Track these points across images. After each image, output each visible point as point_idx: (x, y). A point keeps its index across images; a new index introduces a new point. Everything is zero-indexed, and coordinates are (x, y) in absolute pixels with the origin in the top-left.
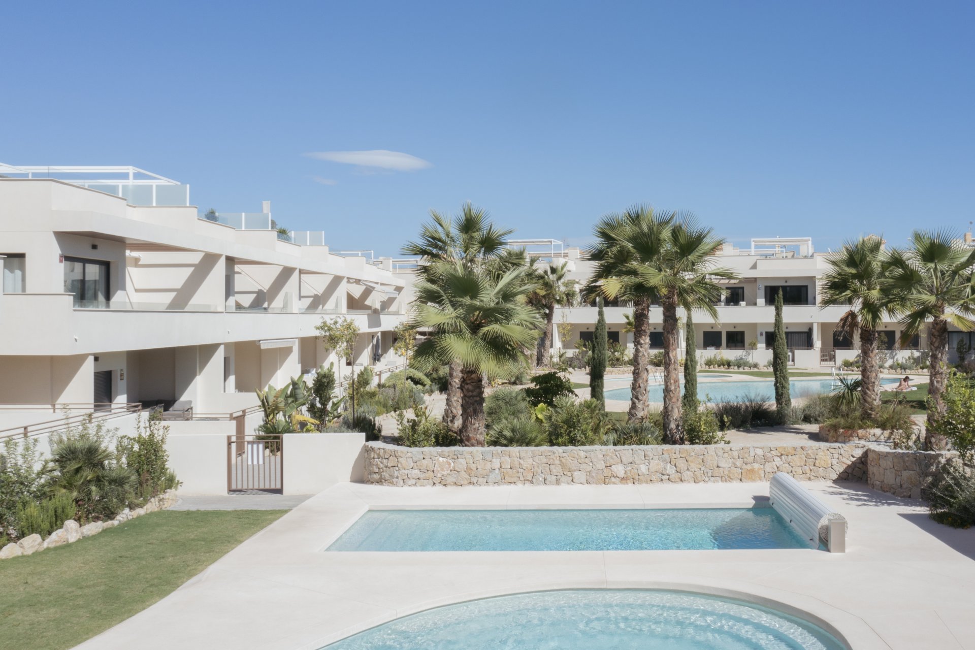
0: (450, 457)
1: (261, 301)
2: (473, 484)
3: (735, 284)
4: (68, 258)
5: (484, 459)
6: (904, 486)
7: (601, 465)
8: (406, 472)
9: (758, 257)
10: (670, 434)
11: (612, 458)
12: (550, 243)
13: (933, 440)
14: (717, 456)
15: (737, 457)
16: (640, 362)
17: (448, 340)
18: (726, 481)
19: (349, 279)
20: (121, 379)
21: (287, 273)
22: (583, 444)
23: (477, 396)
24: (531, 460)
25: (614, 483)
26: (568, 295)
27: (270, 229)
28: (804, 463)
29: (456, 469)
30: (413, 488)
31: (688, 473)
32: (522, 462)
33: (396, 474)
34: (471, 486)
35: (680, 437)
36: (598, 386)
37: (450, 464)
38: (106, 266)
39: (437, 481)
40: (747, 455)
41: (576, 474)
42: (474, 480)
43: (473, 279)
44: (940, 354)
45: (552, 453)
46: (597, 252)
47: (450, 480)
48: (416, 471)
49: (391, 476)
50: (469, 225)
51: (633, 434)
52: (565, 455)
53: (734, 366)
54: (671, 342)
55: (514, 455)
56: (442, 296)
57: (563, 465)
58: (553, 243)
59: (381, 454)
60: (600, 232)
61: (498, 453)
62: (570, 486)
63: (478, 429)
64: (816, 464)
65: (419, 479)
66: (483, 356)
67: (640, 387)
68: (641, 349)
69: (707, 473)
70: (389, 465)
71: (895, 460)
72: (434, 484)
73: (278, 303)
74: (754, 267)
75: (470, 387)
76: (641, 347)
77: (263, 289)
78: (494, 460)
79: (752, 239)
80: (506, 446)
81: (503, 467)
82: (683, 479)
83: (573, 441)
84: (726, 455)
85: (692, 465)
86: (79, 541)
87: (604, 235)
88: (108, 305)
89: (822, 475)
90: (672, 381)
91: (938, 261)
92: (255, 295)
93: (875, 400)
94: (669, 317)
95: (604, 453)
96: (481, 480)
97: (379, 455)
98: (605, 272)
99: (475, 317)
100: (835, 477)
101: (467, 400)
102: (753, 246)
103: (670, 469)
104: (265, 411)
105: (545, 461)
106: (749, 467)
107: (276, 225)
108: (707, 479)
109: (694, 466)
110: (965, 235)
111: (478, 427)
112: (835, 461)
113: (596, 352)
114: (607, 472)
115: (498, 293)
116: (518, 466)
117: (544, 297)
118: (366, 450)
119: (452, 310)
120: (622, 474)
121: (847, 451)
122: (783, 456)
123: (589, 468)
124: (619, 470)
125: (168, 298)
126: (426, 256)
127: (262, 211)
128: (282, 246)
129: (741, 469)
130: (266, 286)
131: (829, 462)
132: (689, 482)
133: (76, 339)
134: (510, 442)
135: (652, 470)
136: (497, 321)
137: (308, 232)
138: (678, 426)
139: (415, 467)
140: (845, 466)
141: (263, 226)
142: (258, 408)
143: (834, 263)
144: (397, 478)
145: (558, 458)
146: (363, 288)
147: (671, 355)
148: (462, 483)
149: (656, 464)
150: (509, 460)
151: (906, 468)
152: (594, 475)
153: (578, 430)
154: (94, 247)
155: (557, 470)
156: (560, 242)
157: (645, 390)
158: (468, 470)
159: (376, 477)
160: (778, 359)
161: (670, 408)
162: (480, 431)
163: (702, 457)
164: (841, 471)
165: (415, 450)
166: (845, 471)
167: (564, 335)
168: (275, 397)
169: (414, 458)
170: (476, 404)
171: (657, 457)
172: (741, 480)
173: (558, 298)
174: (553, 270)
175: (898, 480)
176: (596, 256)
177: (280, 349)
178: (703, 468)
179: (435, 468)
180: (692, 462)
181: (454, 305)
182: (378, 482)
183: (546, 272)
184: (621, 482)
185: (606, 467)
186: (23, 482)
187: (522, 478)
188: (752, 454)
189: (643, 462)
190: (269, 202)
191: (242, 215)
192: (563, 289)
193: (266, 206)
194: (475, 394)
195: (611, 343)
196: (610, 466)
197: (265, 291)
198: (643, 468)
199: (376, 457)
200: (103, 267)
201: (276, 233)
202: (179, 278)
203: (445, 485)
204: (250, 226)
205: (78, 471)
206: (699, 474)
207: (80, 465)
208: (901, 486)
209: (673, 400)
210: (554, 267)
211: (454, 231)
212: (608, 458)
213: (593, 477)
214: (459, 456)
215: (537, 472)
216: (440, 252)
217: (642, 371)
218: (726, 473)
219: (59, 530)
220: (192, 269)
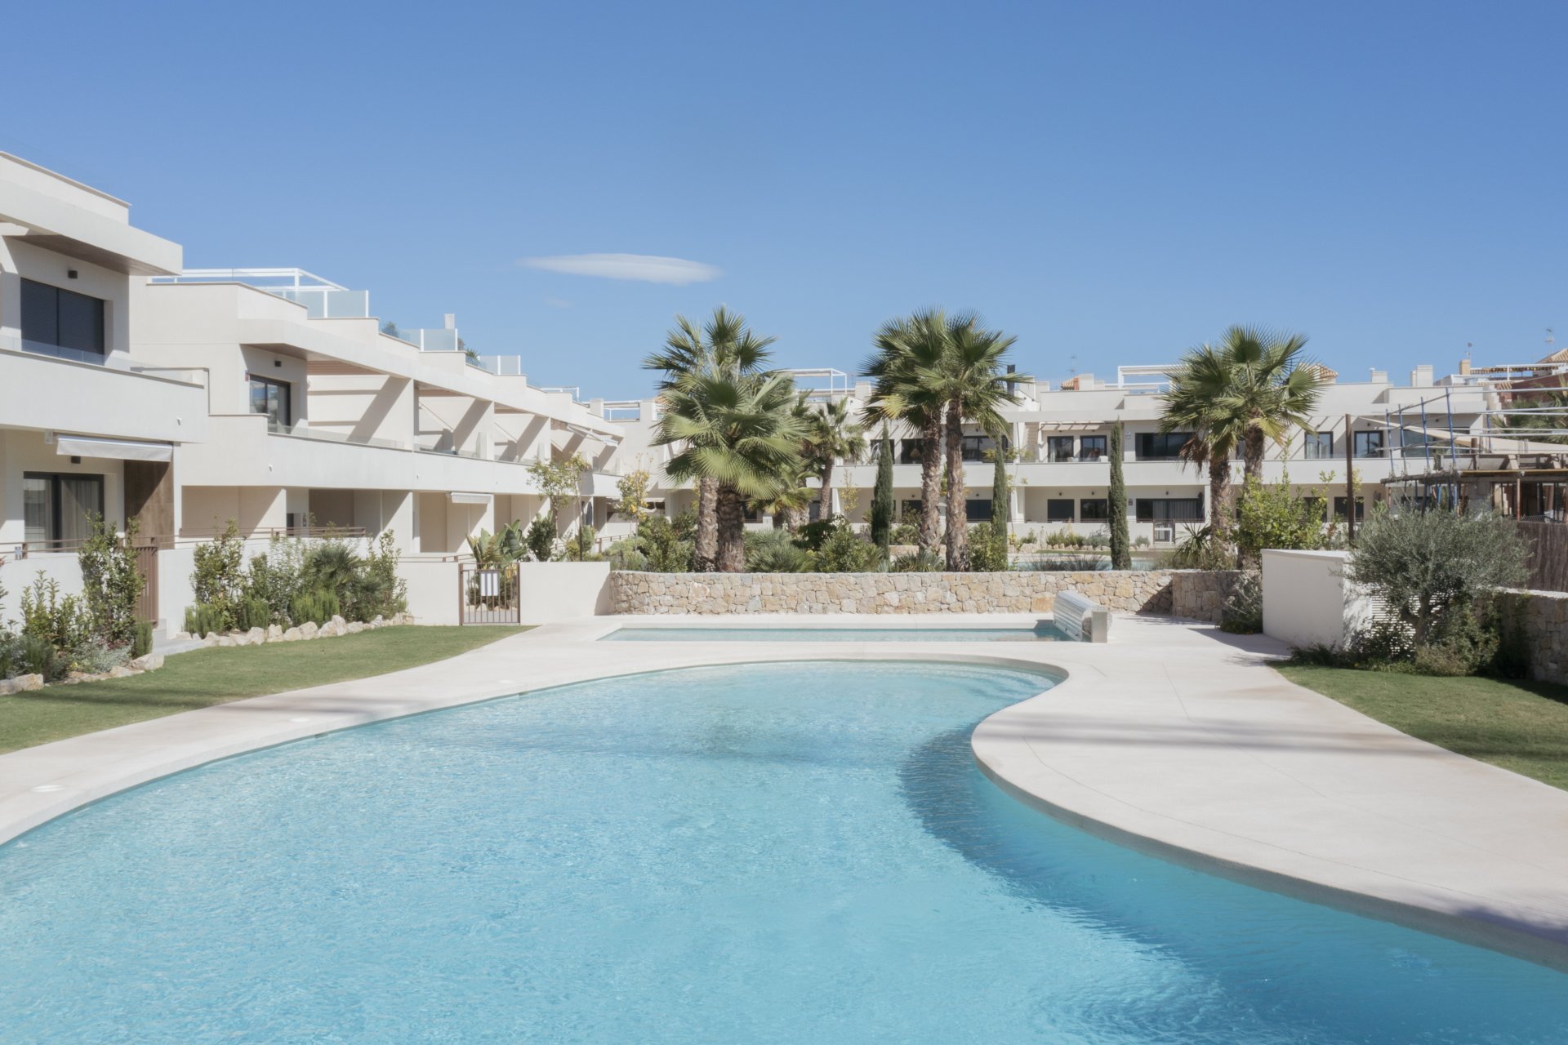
0: (706, 582)
1: (448, 443)
2: (732, 612)
3: (1093, 431)
4: (253, 377)
5: (743, 585)
6: (1205, 609)
7: (873, 592)
8: (658, 598)
9: (1127, 393)
10: (954, 563)
11: (885, 584)
12: (828, 375)
13: (1244, 562)
14: (1003, 583)
15: (1026, 585)
16: (930, 498)
17: (703, 454)
18: (1013, 611)
19: (553, 420)
20: (305, 526)
21: (480, 406)
22: (854, 571)
23: (734, 519)
24: (795, 585)
25: (887, 612)
26: (851, 444)
27: (456, 350)
28: (1102, 592)
29: (713, 595)
30: (665, 616)
31: (971, 602)
32: (784, 588)
33: (647, 600)
34: (729, 615)
35: (965, 567)
36: (882, 536)
37: (705, 590)
38: (286, 386)
39: (691, 608)
40: (1037, 583)
41: (844, 602)
42: (733, 607)
43: (730, 384)
44: (1253, 466)
45: (818, 579)
46: (877, 365)
47: (706, 607)
48: (668, 598)
49: (641, 603)
50: (722, 334)
51: (910, 562)
52: (832, 580)
53: (1088, 545)
54: (955, 459)
55: (776, 580)
56: (696, 405)
57: (830, 592)
58: (833, 375)
59: (630, 580)
60: (881, 341)
61: (758, 578)
62: (838, 615)
63: (736, 557)
64: (1116, 594)
65: (672, 606)
66: (742, 471)
67: (929, 528)
68: (930, 483)
69: (992, 602)
70: (640, 591)
71: (1196, 580)
72: (689, 611)
73: (468, 446)
74: (1121, 406)
75: (726, 509)
76: (931, 480)
77: (449, 429)
78: (754, 586)
79: (1119, 367)
80: (767, 572)
81: (764, 593)
82: (964, 608)
83: (842, 568)
84: (1013, 582)
85: (975, 593)
86: (345, 635)
87: (887, 345)
88: (289, 431)
89: (1123, 605)
90: (956, 504)
91: (1251, 361)
92: (440, 436)
93: (1227, 550)
94: (951, 430)
95: (875, 579)
96: (739, 607)
97: (627, 581)
98: (885, 390)
99: (733, 430)
100: (1138, 608)
101: (724, 523)
102: (1121, 378)
103: (950, 598)
104: (478, 561)
105: (810, 587)
106: (1039, 596)
107: (464, 345)
108: (991, 609)
109: (977, 594)
110: (1461, 364)
111: (736, 552)
112: (1138, 591)
113: (879, 494)
114: (879, 600)
115: (758, 404)
116: (780, 593)
117: (818, 446)
118: (613, 578)
119: (707, 422)
120: (896, 602)
121: (1153, 579)
122: (1078, 585)
123: (859, 596)
124: (893, 598)
125: (349, 430)
126: (671, 371)
127: (444, 327)
128: (471, 372)
129: (1031, 598)
130: (452, 425)
131: (1132, 591)
132: (972, 612)
133: (270, 468)
134: (773, 567)
135: (930, 598)
136: (757, 433)
137: (499, 357)
138: (962, 555)
139: (668, 593)
140: (1149, 596)
141: (447, 346)
142: (469, 557)
143: (1176, 379)
144: (648, 605)
145: (825, 584)
146: (570, 435)
147: (954, 474)
148: (719, 610)
149: (934, 592)
150: (771, 586)
151: (1207, 589)
152: (865, 603)
153: (848, 556)
154: (278, 364)
155: (823, 597)
156: (842, 374)
157: (936, 533)
158: (726, 597)
159: (625, 605)
160: (1115, 507)
161: (953, 534)
162: (738, 559)
163: (986, 584)
164: (1145, 602)
165: (668, 575)
166: (1149, 602)
167: (848, 501)
168: (490, 543)
169: (667, 583)
170: (733, 529)
171: (936, 584)
172: (1030, 611)
173: (838, 448)
174: (832, 409)
175: (1199, 602)
176: (877, 369)
177: (471, 506)
178: (987, 597)
179: (690, 595)
180: (975, 590)
181: (710, 417)
182: (626, 612)
183: (821, 412)
184: (895, 612)
185: (879, 594)
186: (288, 580)
187: (785, 606)
188: (1043, 582)
189: (919, 589)
190: (453, 315)
191: (420, 332)
192: (845, 436)
193: (450, 321)
194: (732, 516)
195: (915, 514)
196: (883, 594)
197: (452, 431)
198: (920, 596)
199: (624, 583)
200: (283, 390)
201: (464, 355)
202: (357, 407)
203: (700, 613)
204: (431, 347)
205: (332, 575)
206: (982, 603)
207: (334, 569)
208: (1202, 608)
209: (957, 526)
210: (833, 404)
211: (704, 339)
212: (880, 584)
213: (864, 605)
214: (716, 581)
215: (801, 600)
216: (688, 366)
217: (932, 509)
218: (1014, 602)
219: (329, 623)
220: (374, 396)
